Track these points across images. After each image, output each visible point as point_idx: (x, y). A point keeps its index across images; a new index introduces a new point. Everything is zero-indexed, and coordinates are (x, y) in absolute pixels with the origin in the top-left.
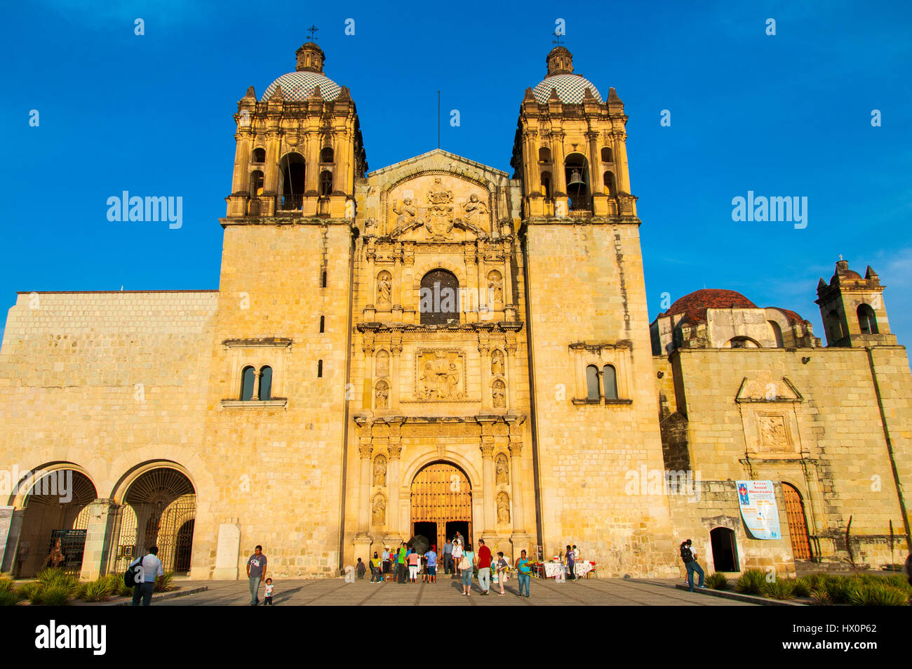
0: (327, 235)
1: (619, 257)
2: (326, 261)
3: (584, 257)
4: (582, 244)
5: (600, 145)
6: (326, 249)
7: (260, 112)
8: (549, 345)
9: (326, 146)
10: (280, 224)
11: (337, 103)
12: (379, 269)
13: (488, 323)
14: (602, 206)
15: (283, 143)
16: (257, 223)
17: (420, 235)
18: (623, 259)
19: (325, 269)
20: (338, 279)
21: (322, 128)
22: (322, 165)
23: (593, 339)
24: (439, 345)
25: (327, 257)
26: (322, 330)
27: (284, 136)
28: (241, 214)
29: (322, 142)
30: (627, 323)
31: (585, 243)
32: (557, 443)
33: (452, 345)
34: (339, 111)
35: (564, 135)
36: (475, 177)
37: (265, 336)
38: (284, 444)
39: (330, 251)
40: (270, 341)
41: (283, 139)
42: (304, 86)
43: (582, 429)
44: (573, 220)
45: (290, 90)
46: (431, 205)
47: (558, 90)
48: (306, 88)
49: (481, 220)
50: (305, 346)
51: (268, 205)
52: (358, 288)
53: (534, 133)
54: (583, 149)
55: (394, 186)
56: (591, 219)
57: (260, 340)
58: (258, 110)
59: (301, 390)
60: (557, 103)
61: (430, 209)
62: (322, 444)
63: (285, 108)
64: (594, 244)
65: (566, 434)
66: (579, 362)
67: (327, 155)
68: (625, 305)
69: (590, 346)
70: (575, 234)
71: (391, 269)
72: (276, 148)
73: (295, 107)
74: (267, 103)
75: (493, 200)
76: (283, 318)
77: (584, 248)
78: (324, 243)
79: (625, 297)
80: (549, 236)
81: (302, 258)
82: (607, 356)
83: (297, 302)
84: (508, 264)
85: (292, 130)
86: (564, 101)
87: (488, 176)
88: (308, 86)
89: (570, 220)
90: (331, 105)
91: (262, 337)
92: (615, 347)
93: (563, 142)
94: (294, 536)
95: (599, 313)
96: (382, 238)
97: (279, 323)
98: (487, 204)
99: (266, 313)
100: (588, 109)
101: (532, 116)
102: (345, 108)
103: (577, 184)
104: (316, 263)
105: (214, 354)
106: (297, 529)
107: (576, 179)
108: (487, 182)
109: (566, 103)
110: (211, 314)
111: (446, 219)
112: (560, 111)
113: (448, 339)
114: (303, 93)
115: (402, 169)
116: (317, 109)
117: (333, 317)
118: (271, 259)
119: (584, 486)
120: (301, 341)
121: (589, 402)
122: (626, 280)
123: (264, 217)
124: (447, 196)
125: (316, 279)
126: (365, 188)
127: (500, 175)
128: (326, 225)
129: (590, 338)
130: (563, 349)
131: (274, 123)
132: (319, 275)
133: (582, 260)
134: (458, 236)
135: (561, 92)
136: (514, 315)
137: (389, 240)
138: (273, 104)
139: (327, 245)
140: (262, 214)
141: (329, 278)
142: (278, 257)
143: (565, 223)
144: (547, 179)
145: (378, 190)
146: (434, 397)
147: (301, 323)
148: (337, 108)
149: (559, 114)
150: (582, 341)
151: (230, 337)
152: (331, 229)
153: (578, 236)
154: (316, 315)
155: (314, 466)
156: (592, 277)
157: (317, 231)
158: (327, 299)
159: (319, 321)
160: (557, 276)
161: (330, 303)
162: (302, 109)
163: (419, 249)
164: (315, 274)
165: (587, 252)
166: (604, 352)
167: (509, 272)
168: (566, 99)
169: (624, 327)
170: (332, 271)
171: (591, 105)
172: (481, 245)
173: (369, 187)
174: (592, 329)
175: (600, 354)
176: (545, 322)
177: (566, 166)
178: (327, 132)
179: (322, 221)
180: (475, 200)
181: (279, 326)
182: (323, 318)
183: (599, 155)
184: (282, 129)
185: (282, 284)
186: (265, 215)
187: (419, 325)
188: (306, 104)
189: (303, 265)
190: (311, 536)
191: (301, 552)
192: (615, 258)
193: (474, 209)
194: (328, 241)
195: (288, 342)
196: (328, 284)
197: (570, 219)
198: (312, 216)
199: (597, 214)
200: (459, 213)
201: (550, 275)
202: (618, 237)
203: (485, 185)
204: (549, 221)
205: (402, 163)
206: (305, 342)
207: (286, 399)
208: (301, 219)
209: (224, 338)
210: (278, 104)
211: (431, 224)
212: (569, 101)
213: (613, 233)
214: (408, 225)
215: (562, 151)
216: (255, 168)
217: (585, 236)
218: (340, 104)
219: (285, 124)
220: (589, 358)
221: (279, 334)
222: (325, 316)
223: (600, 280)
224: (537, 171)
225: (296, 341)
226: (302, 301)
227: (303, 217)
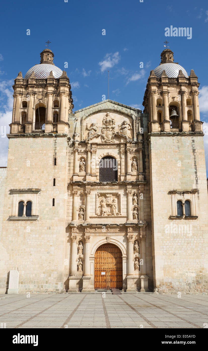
0: (56, 141)
1: (194, 151)
2: (56, 153)
3: (177, 150)
4: (176, 144)
5: (186, 97)
6: (56, 147)
7: (25, 84)
8: (160, 191)
9: (55, 100)
10: (34, 136)
11: (61, 79)
12: (80, 156)
13: (131, 181)
14: (186, 127)
15: (35, 98)
16: (24, 136)
17: (99, 141)
18: (196, 151)
19: (55, 157)
20: (62, 162)
21: (53, 91)
22: (53, 108)
23: (180, 188)
24: (108, 191)
25: (56, 151)
26: (54, 185)
27: (36, 95)
28: (16, 132)
29: (54, 97)
30: (197, 181)
31: (179, 144)
32: (163, 236)
33: (114, 191)
34: (62, 83)
35: (169, 92)
36: (126, 112)
37: (28, 188)
38: (37, 236)
39: (58, 148)
40: (30, 190)
41: (35, 96)
42: (45, 71)
44: (172, 133)
45: (38, 73)
46: (104, 126)
47: (166, 71)
48: (46, 72)
49: (128, 133)
50: (47, 192)
51: (29, 128)
52: (70, 165)
53: (155, 92)
54: (178, 99)
55: (87, 117)
56: (181, 133)
57: (26, 189)
58: (24, 83)
59: (45, 212)
60: (166, 78)
61: (104, 128)
62: (55, 236)
63: (36, 82)
64: (182, 144)
66: (173, 199)
67: (57, 104)
68: (196, 173)
69: (179, 192)
70: (173, 140)
71: (85, 156)
72: (33, 101)
73: (41, 82)
74: (28, 80)
75: (134, 123)
76: (36, 179)
77: (177, 146)
78: (55, 145)
79: (196, 169)
80: (161, 141)
81: (45, 152)
82: (187, 197)
83: (43, 172)
84: (141, 154)
85: (40, 92)
86: (169, 76)
87: (132, 112)
88: (47, 71)
89: (171, 134)
90: (58, 80)
91: (26, 187)
92: (190, 192)
93: (168, 96)
94: (42, 276)
95: (183, 177)
96: (81, 142)
98: (131, 125)
99: (28, 177)
100: (180, 80)
101: (154, 84)
102: (64, 82)
103: (175, 116)
104: (51, 154)
105: (6, 196)
106: (44, 273)
107: (175, 114)
108: (132, 114)
109: (170, 77)
110: (3, 178)
111: (111, 133)
112: (167, 81)
113: (112, 189)
114: (45, 75)
115: (91, 109)
116: (51, 82)
117: (59, 179)
118: (31, 152)
119: (174, 255)
120: (45, 190)
121: (178, 217)
122: (197, 161)
123: (27, 133)
124: (112, 122)
125: (51, 161)
126: (74, 118)
127: (138, 111)
128: (56, 136)
129: (179, 188)
130: (166, 193)
131: (31, 89)
132: (53, 160)
133: (176, 152)
134: (117, 140)
135: (168, 72)
136: (143, 177)
137: (84, 143)
138: (31, 80)
139: (56, 146)
140: (26, 132)
141: (57, 161)
142: (34, 152)
143: (168, 135)
144: (160, 115)
146: (106, 215)
147: (45, 182)
149: (166, 83)
150: (175, 189)
151: (12, 188)
152: (58, 138)
153: (175, 141)
154: (51, 178)
155: (51, 246)
157: (52, 140)
158: (56, 171)
159: (53, 181)
160: (164, 159)
161: (58, 173)
162: (44, 82)
163: (99, 147)
164: (51, 159)
165: (179, 148)
166: (185, 194)
167: (141, 157)
168: (170, 75)
169: (195, 183)
170: (58, 158)
171: (182, 79)
172: (128, 145)
173: (75, 118)
174: (180, 184)
175: (183, 195)
176: (158, 181)
177: (169, 107)
178: (56, 93)
179: (54, 135)
180: (126, 123)
181: (35, 183)
182: (54, 180)
183: (185, 102)
184: (35, 92)
185: (36, 164)
186: (28, 132)
187: (99, 182)
188: (46, 80)
189: (45, 155)
190: (50, 276)
191: (46, 282)
192: (192, 151)
193: (125, 127)
194: (57, 144)
195: (38, 190)
196: (57, 164)
197: (171, 132)
198: (49, 133)
199: (184, 130)
200: (117, 130)
201: (161, 159)
202: (193, 141)
203: (130, 116)
204: (162, 133)
205: (91, 106)
206: (47, 190)
207: (38, 216)
208: (45, 134)
209: (10, 189)
210: (33, 80)
211: (104, 135)
212: (171, 76)
213: (191, 139)
214: (94, 135)
215: (168, 101)
216: (22, 110)
217: (178, 140)
218: (62, 79)
219: (36, 90)
220: (178, 197)
221: (34, 187)
222: (56, 178)
223: (185, 161)
224: (156, 110)
225: (42, 190)
226: (45, 172)
227: (45, 133)
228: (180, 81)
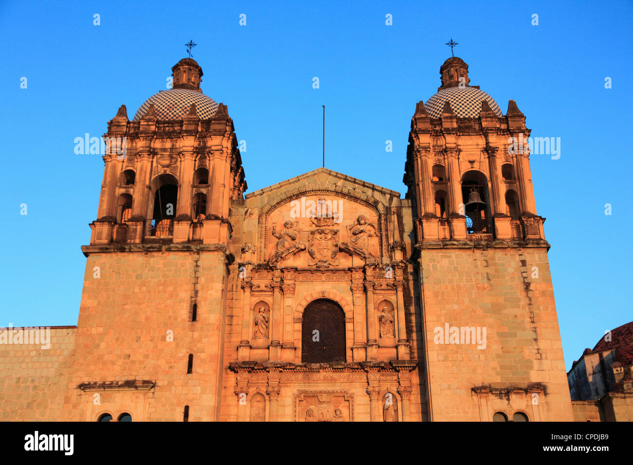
0: (199, 263)
1: (527, 286)
2: (196, 292)
3: (486, 285)
4: (483, 270)
5: (500, 162)
6: (198, 278)
7: (132, 132)
8: (449, 388)
9: (201, 167)
10: (147, 251)
11: (213, 122)
12: (255, 300)
13: (378, 361)
14: (505, 229)
15: (155, 164)
16: (122, 250)
17: (301, 262)
18: (532, 287)
19: (196, 301)
20: (210, 314)
21: (196, 148)
22: (195, 187)
23: (499, 381)
24: (323, 387)
25: (198, 287)
26: (190, 371)
27: (155, 156)
28: (106, 241)
29: (197, 162)
30: (540, 362)
31: (488, 270)
33: (337, 387)
34: (215, 130)
35: (460, 151)
36: (364, 197)
37: (126, 379)
39: (202, 280)
40: (130, 384)
41: (155, 160)
42: (179, 104)
44: (472, 244)
45: (163, 108)
46: (314, 228)
47: (453, 104)
48: (181, 106)
49: (370, 244)
50: (170, 390)
51: (135, 230)
52: (232, 322)
53: (426, 149)
54: (482, 165)
55: (274, 207)
56: (493, 241)
57: (120, 383)
58: (129, 130)
60: (451, 118)
61: (313, 233)
63: (158, 127)
64: (497, 271)
66: (484, 408)
67: (202, 176)
68: (536, 341)
69: (496, 390)
70: (475, 260)
71: (269, 300)
72: (147, 170)
73: (168, 126)
74: (139, 122)
75: (383, 221)
76: (146, 356)
77: (486, 274)
78: (196, 272)
79: (535, 331)
80: (445, 262)
81: (171, 288)
82: (518, 402)
83: (164, 339)
84: (400, 294)
85: (165, 150)
86: (459, 115)
87: (377, 196)
88: (184, 104)
89: (468, 244)
90: (207, 123)
91: (122, 380)
92: (526, 391)
93: (459, 158)
95: (505, 351)
96: (259, 265)
97: (142, 362)
98: (376, 226)
99: (127, 352)
100: (486, 123)
101: (425, 132)
102: (221, 127)
103: (476, 204)
104: (185, 295)
105: (67, 400)
107: (475, 199)
108: (376, 202)
109: (461, 117)
110: (66, 353)
111: (330, 244)
112: (455, 125)
113: (333, 380)
114: (178, 111)
115: (283, 189)
116: (192, 127)
117: (203, 355)
118: (137, 290)
120: (166, 383)
122: (536, 312)
123: (130, 244)
125: (185, 312)
126: (242, 211)
127: (390, 194)
128: (198, 252)
129: (495, 379)
130: (465, 393)
131: (146, 143)
132: (188, 308)
133: (484, 288)
134: (344, 262)
135: (455, 105)
136: (408, 352)
137: (267, 267)
138: (146, 123)
139: (198, 274)
140: (129, 241)
141: (200, 311)
142: (144, 289)
143: (463, 247)
144: (442, 198)
145: (256, 213)
147: (166, 363)
148: (214, 127)
149: (453, 129)
150: (486, 383)
151: (86, 380)
152: (204, 256)
153: (479, 263)
154: (184, 354)
156: (496, 309)
157: (186, 260)
158: (196, 335)
159: (186, 360)
160: (456, 307)
161: (200, 341)
162: (176, 128)
163: (301, 277)
164: (185, 306)
165: (489, 279)
166: (513, 397)
167: (401, 302)
168: (461, 113)
169: (535, 366)
170: (202, 303)
171: (489, 119)
172: (369, 272)
173: (246, 209)
174: (498, 369)
175: (508, 400)
176: (444, 361)
177: (462, 184)
178: (202, 152)
179: (193, 247)
180: (362, 222)
181: (142, 366)
182: (191, 357)
183: (499, 172)
184: (154, 149)
185: (147, 318)
186: (132, 241)
187: (301, 364)
188: (181, 123)
189: (171, 296)
192: (522, 287)
193: (362, 232)
194: (200, 269)
195: (149, 385)
196: (198, 317)
197: (468, 242)
198: (183, 243)
199: (499, 237)
200: (344, 237)
201: (447, 306)
202: (524, 263)
203: (373, 205)
204: (445, 245)
206: (170, 384)
208: (171, 245)
209: (79, 382)
210: (150, 123)
211: (314, 249)
212: (464, 115)
213: (518, 258)
214: (289, 250)
215: (458, 169)
216: (123, 191)
217: (487, 261)
218: (217, 122)
219: (157, 144)
220: (496, 404)
221: (141, 376)
222: (194, 354)
223: (505, 311)
224: (431, 190)
225: (159, 383)
226: (169, 337)
227: (173, 243)
228: (484, 124)
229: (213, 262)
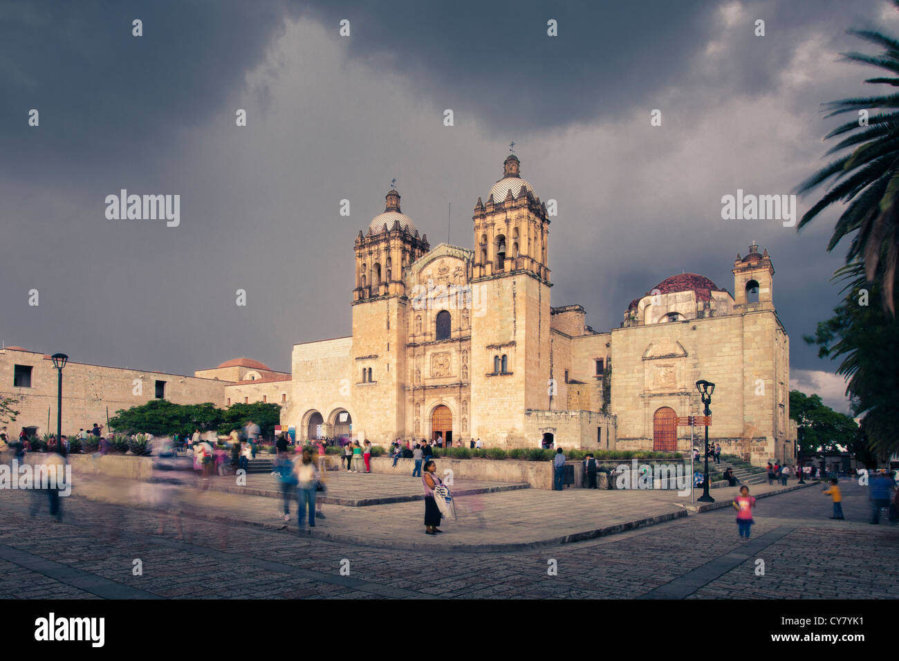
0: (389, 303)
1: (514, 295)
2: (388, 317)
3: (497, 297)
4: (497, 289)
5: (512, 226)
7: (363, 244)
8: (478, 347)
9: (388, 257)
10: (371, 301)
11: (392, 231)
12: (416, 315)
13: (460, 337)
14: (508, 266)
15: (372, 259)
16: (363, 302)
18: (516, 295)
19: (388, 321)
20: (394, 326)
21: (386, 247)
22: (387, 267)
23: (498, 342)
24: (441, 350)
25: (389, 315)
26: (388, 350)
27: (372, 255)
28: (358, 299)
29: (387, 255)
30: (515, 331)
32: (479, 395)
33: (446, 350)
35: (494, 224)
36: (459, 256)
38: (377, 400)
39: (390, 311)
40: (370, 357)
41: (372, 257)
42: (380, 223)
43: (490, 388)
44: (493, 276)
45: (374, 228)
50: (383, 357)
53: (478, 227)
54: (504, 231)
55: (423, 268)
56: (501, 274)
57: (367, 357)
59: (382, 377)
60: (492, 204)
62: (390, 400)
63: (372, 239)
64: (502, 289)
65: (482, 391)
66: (491, 354)
67: (389, 261)
68: (515, 322)
69: (496, 346)
71: (421, 314)
72: (370, 262)
73: (376, 238)
74: (365, 239)
76: (374, 346)
77: (498, 292)
78: (388, 307)
79: (515, 318)
81: (379, 316)
82: (504, 351)
83: (379, 338)
85: (375, 251)
86: (496, 202)
87: (465, 254)
90: (390, 233)
91: (368, 355)
92: (507, 346)
93: (493, 229)
95: (502, 328)
97: (373, 348)
99: (369, 344)
100: (507, 204)
104: (385, 318)
105: (353, 364)
107: (501, 250)
108: (464, 257)
110: (351, 347)
111: (445, 283)
112: (493, 209)
113: (446, 347)
115: (426, 259)
116: (384, 236)
117: (392, 343)
118: (369, 318)
119: (488, 415)
121: (493, 375)
122: (516, 307)
123: (366, 299)
124: (446, 269)
125: (385, 326)
127: (470, 252)
128: (388, 299)
129: (496, 342)
130: (484, 349)
131: (368, 249)
132: (386, 324)
133: (496, 299)
135: (496, 195)
138: (367, 238)
139: (389, 309)
141: (390, 325)
142: (372, 317)
143: (488, 279)
145: (416, 272)
146: (438, 376)
147: (381, 347)
148: (392, 235)
149: (492, 211)
150: (493, 343)
151: (357, 356)
152: (390, 300)
153: (495, 286)
154: (386, 343)
156: (500, 308)
157: (385, 303)
158: (389, 335)
159: (387, 346)
161: (391, 337)
162: (378, 239)
165: (499, 294)
166: (502, 348)
169: (513, 334)
170: (391, 321)
171: (509, 201)
173: (410, 273)
174: (498, 337)
175: (500, 350)
176: (477, 335)
177: (495, 243)
178: (388, 249)
179: (386, 297)
181: (373, 350)
182: (388, 344)
183: (511, 233)
184: (371, 251)
185: (374, 330)
188: (380, 235)
189: (380, 320)
192: (512, 295)
193: (457, 275)
195: (377, 357)
196: (390, 327)
197: (491, 276)
198: (382, 295)
199: (504, 271)
200: (451, 278)
202: (514, 283)
203: (462, 259)
204: (480, 279)
206: (382, 355)
207: (376, 382)
209: (355, 357)
210: (369, 237)
212: (498, 201)
213: (512, 281)
215: (493, 235)
216: (362, 274)
217: (498, 285)
219: (372, 249)
220: (495, 352)
221: (373, 353)
223: (504, 309)
224: (479, 250)
225: (379, 355)
226: (381, 337)
227: (378, 296)
229: (394, 302)
